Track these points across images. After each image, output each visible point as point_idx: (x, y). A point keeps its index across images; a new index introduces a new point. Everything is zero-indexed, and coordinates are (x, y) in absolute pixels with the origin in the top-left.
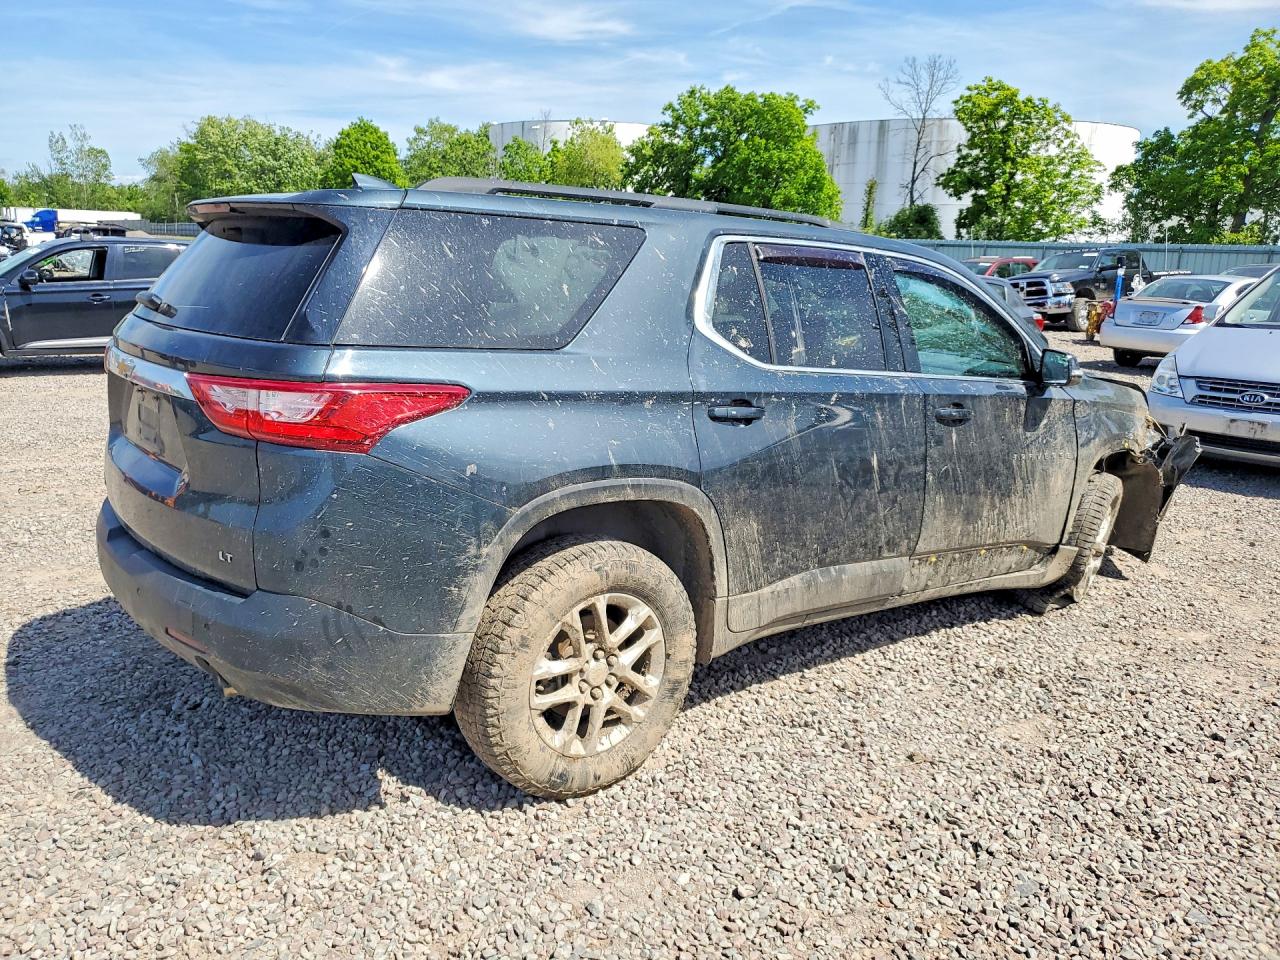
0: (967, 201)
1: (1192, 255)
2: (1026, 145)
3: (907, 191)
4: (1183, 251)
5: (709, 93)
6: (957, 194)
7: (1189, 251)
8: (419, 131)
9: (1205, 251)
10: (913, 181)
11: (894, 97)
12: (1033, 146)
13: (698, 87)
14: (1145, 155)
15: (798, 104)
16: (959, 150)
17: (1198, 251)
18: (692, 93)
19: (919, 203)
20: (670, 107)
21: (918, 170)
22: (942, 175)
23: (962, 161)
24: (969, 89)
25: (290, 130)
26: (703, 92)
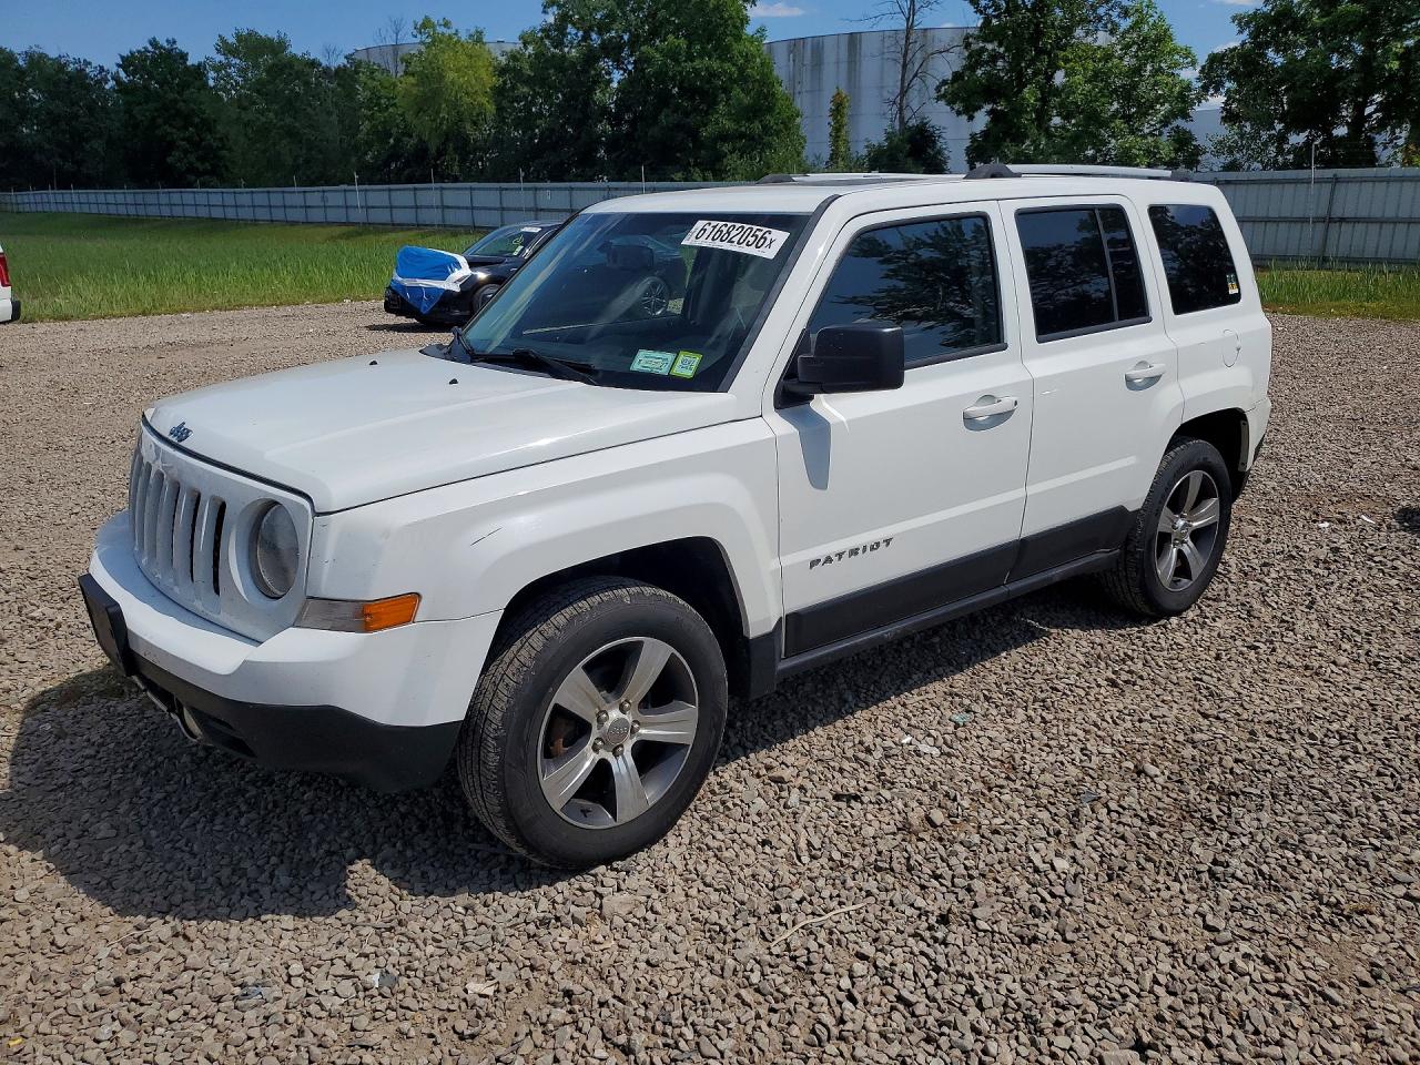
0: (981, 120)
1: (1354, 187)
2: (1068, 31)
3: (895, 108)
4: (1336, 180)
6: (969, 111)
7: (1349, 180)
9: (1375, 180)
10: (903, 92)
12: (1079, 32)
14: (1254, 36)
16: (967, 46)
17: (1362, 180)
19: (913, 122)
21: (909, 76)
22: (944, 82)
23: (974, 60)
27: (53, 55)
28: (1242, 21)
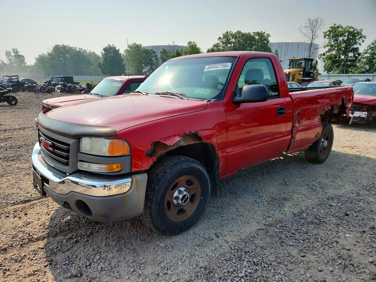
5: (233, 33)
10: (309, 57)
13: (229, 31)
15: (265, 35)
18: (227, 33)
21: (311, 54)
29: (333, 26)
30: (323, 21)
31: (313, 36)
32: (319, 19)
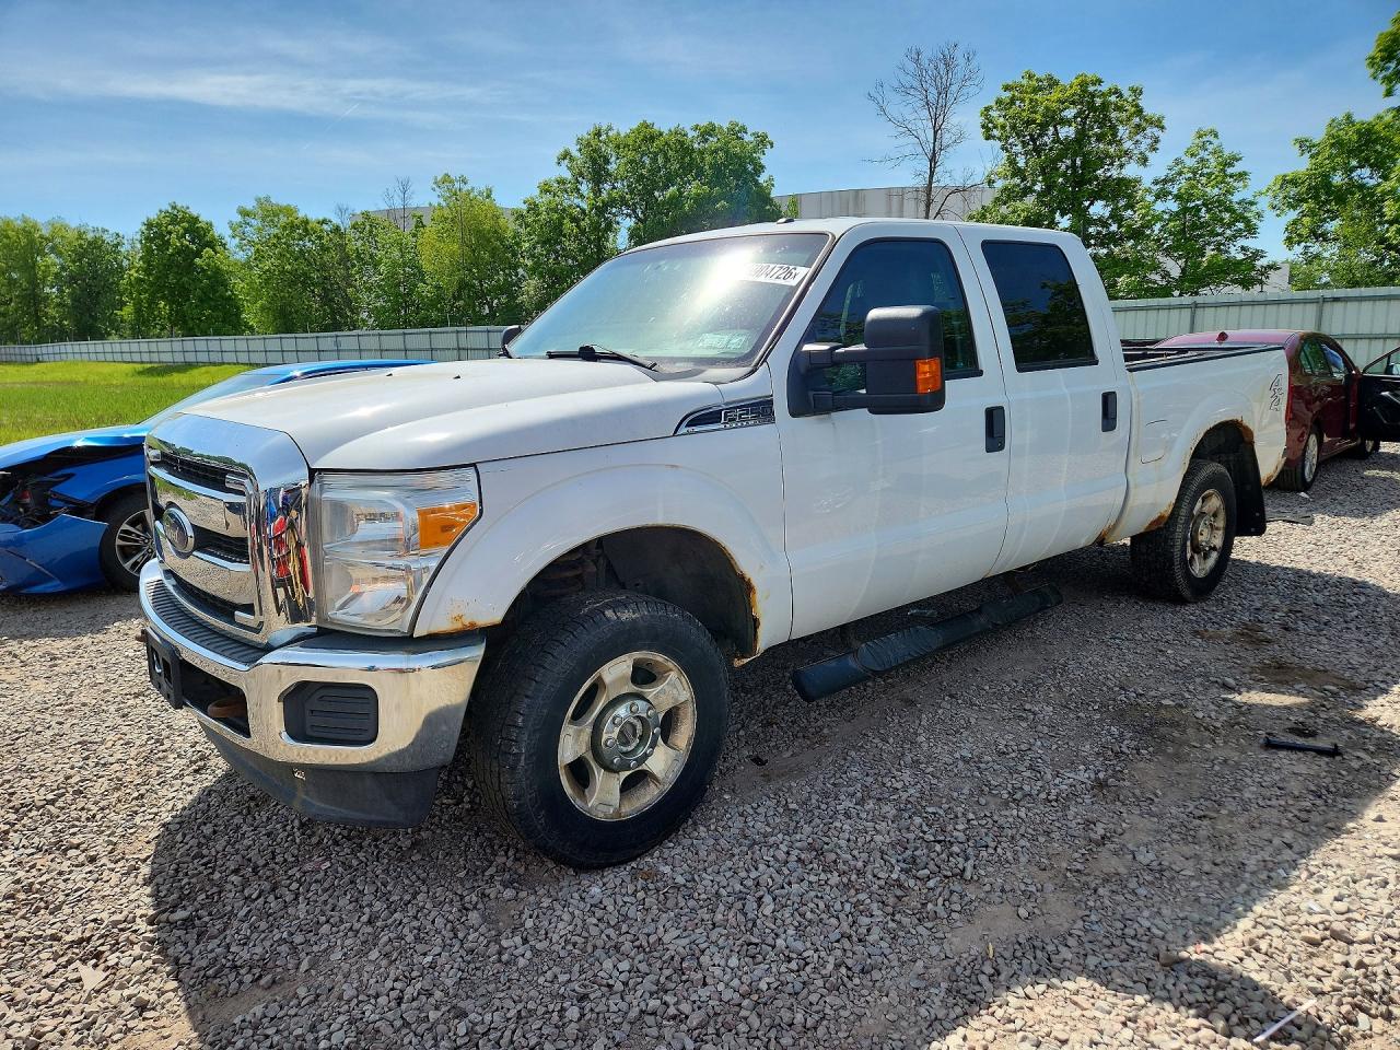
5: (619, 134)
8: (245, 213)
11: (893, 110)
13: (604, 128)
14: (1317, 159)
15: (748, 138)
18: (598, 134)
20: (566, 155)
21: (932, 213)
24: (1007, 88)
25: (104, 231)
26: (610, 134)
27: (74, 224)
28: (1304, 145)
29: (1019, 79)
30: (974, 63)
31: (935, 133)
32: (959, 55)
